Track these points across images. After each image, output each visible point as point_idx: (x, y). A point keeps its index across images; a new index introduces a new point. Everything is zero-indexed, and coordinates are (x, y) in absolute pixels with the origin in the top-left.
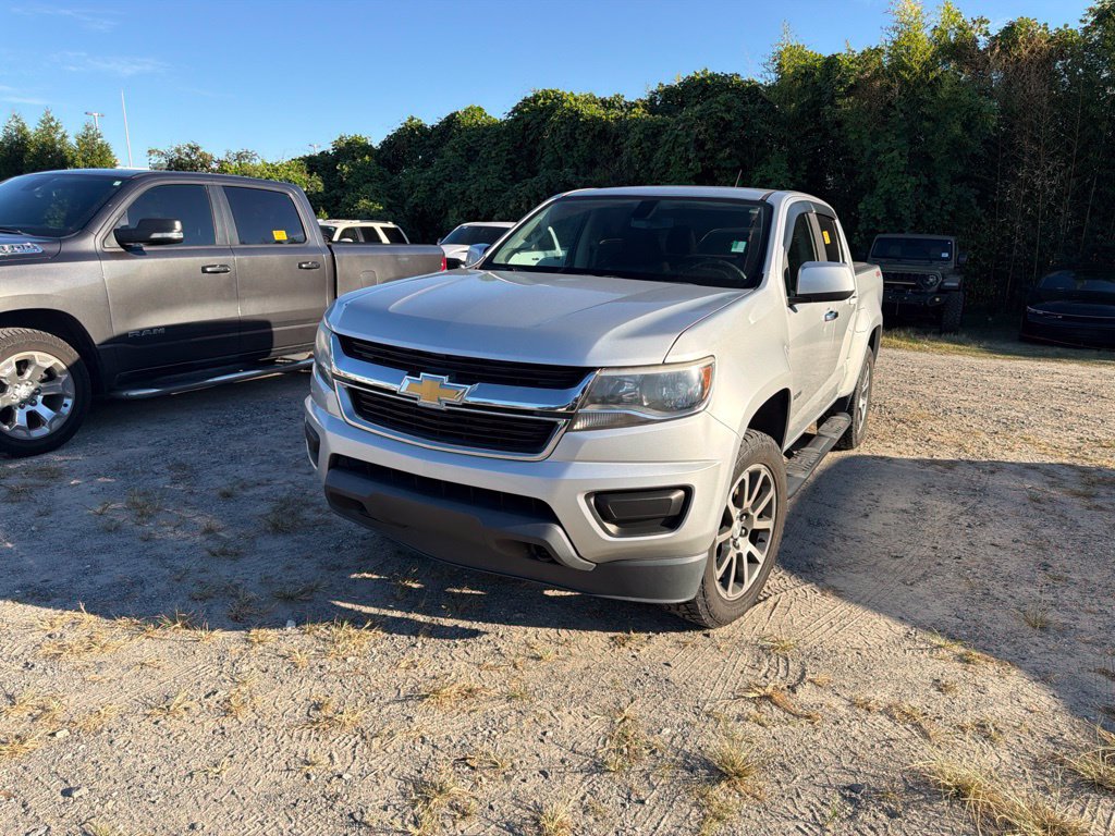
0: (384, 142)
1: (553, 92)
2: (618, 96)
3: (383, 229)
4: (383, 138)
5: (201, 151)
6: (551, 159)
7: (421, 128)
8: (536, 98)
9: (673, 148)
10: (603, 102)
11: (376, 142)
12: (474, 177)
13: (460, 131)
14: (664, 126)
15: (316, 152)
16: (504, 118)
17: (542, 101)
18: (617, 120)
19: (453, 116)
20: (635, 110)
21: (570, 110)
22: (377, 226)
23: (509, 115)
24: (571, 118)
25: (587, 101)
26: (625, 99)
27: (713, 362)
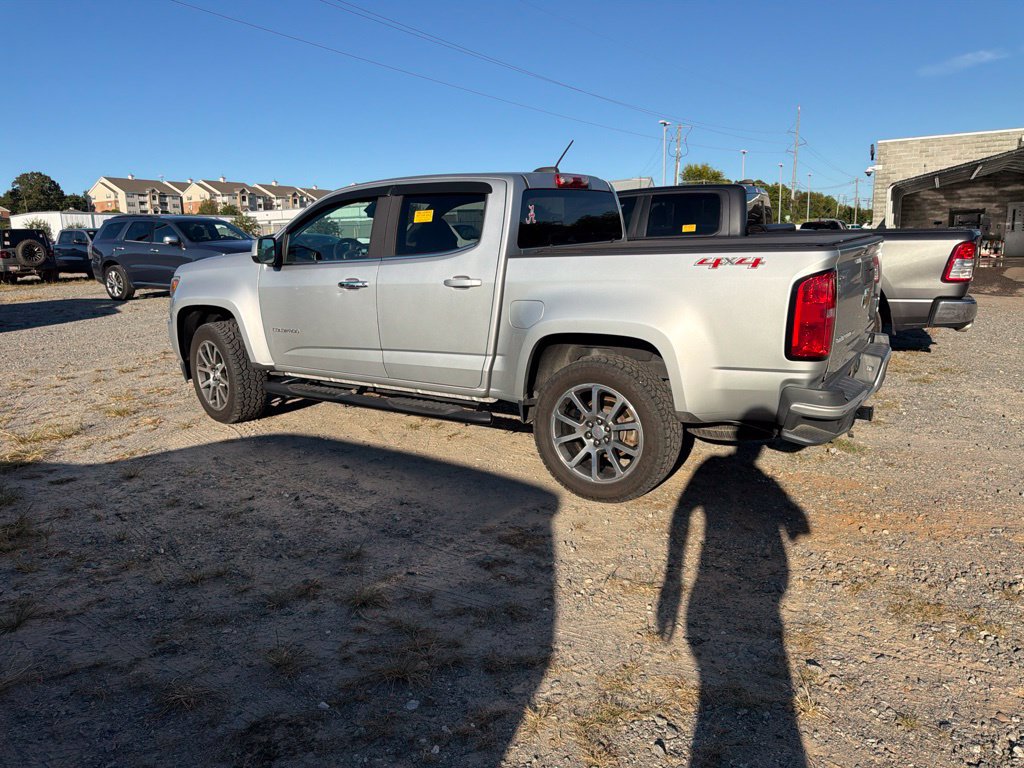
27: (179, 279)
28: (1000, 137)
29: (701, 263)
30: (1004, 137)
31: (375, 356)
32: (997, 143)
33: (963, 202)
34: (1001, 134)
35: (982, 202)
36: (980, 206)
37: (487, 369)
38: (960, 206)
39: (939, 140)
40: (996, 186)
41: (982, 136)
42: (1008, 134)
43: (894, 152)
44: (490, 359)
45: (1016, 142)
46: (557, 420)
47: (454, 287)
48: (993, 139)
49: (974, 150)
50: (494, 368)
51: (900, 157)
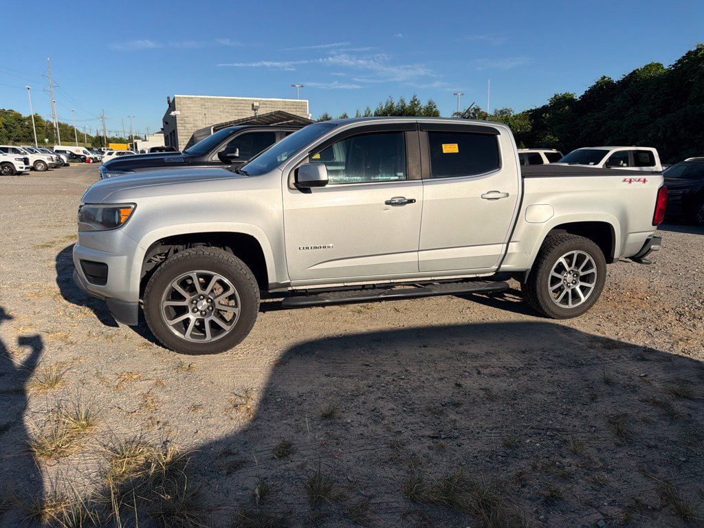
0: (583, 96)
3: (545, 153)
4: (583, 93)
5: (481, 111)
7: (609, 83)
8: (696, 52)
11: (577, 96)
13: (636, 82)
15: (539, 106)
16: (668, 68)
17: (702, 52)
19: (634, 72)
22: (542, 152)
23: (673, 66)
27: (133, 206)
28: (242, 102)
29: (624, 181)
30: (244, 102)
31: (412, 257)
32: (241, 105)
34: (243, 100)
37: (503, 253)
39: (210, 99)
41: (233, 100)
42: (246, 100)
43: (186, 104)
44: (505, 245)
45: (251, 106)
46: (553, 277)
47: (488, 199)
48: (239, 102)
49: (230, 108)
50: (508, 252)
51: (190, 107)
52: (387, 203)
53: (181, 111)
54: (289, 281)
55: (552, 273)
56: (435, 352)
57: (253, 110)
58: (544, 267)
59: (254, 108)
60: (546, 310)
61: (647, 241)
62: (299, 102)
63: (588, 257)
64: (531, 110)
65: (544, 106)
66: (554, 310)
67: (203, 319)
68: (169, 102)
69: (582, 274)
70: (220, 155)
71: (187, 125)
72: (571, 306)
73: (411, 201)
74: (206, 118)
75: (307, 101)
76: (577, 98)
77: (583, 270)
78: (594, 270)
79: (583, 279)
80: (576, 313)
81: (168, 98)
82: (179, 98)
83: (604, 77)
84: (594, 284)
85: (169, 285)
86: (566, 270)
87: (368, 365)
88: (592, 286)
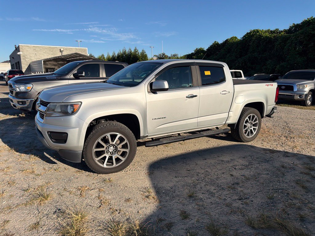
0: (207, 49)
1: (256, 30)
2: (277, 29)
6: (252, 50)
7: (218, 44)
8: (250, 33)
9: (291, 45)
10: (271, 31)
11: (205, 49)
12: (228, 57)
13: (228, 44)
14: (290, 37)
15: (190, 53)
16: (240, 39)
17: (252, 33)
18: (274, 37)
19: (227, 40)
20: (281, 33)
21: (259, 35)
23: (242, 38)
24: (259, 37)
25: (266, 32)
26: (279, 30)
27: (80, 103)
28: (55, 48)
29: (266, 85)
30: (56, 48)
31: (195, 120)
32: (55, 50)
33: (49, 66)
34: (55, 47)
35: (54, 66)
36: (53, 67)
37: (227, 116)
38: (48, 67)
39: (38, 47)
40: (56, 62)
41: (50, 47)
42: (57, 47)
43: (26, 49)
44: (228, 113)
45: (59, 50)
46: (244, 125)
47: (223, 94)
48: (53, 48)
49: (49, 51)
50: (229, 116)
51: (28, 50)
52: (187, 97)
53: (23, 52)
54: (147, 135)
55: (244, 124)
56: (211, 161)
57: (60, 52)
58: (241, 121)
59: (61, 51)
60: (242, 139)
61: (273, 109)
62: (83, 49)
63: (256, 116)
64: (187, 55)
65: (192, 53)
66: (245, 139)
67: (112, 156)
68: (16, 48)
69: (254, 123)
70: (74, 75)
71: (26, 59)
72: (250, 137)
73: (196, 96)
74: (36, 56)
75: (87, 48)
76: (205, 50)
77: (254, 122)
78: (257, 122)
79: (254, 125)
80: (252, 139)
81: (15, 45)
82: (22, 46)
83: (216, 42)
84: (257, 127)
85: (97, 141)
86: (248, 122)
87: (189, 170)
88: (257, 128)
